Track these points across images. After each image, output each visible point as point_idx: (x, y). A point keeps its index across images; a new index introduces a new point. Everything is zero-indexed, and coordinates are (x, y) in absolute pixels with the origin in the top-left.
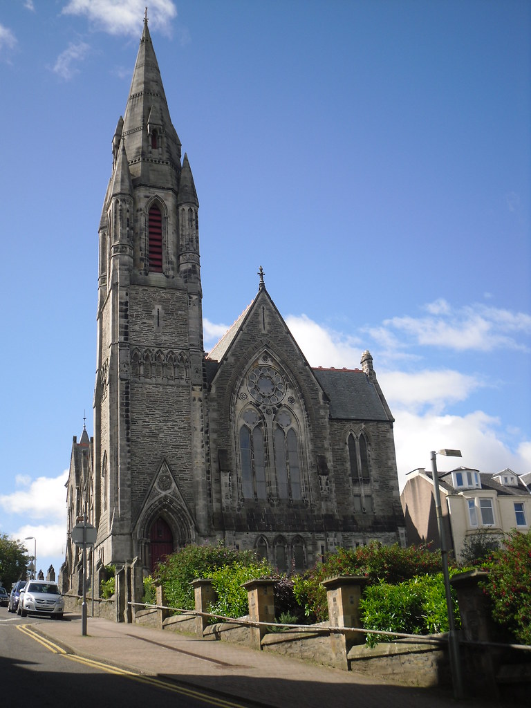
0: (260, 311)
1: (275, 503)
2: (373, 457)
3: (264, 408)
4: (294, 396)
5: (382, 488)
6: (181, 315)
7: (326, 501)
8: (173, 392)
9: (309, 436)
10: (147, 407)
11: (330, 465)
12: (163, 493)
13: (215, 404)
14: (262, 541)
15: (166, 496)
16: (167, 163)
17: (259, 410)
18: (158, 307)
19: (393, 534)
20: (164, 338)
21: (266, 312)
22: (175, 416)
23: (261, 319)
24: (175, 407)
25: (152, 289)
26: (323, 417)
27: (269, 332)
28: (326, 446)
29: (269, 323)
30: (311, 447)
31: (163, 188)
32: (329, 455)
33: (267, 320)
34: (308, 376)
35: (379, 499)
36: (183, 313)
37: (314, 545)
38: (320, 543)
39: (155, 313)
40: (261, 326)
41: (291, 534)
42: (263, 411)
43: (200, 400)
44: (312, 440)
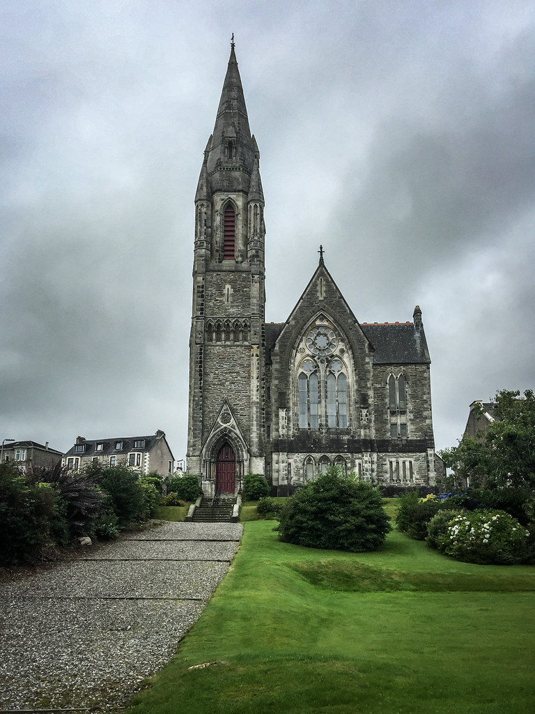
0: (319, 282)
1: (324, 431)
2: (410, 393)
3: (319, 359)
4: (344, 348)
5: (416, 417)
6: (246, 291)
7: (365, 429)
8: (237, 351)
9: (355, 379)
10: (217, 363)
11: (371, 401)
12: (225, 425)
13: (278, 357)
14: (310, 460)
15: (225, 428)
16: (239, 169)
17: (314, 360)
18: (228, 286)
19: (424, 454)
20: (231, 310)
21: (324, 283)
22: (238, 369)
23: (318, 288)
24: (239, 362)
25: (224, 273)
26: (368, 363)
27: (325, 298)
28: (369, 386)
29: (325, 292)
30: (356, 387)
31: (235, 191)
32: (371, 393)
33: (324, 289)
34: (357, 331)
35: (412, 427)
36: (248, 289)
37: (353, 462)
38: (357, 462)
39: (225, 292)
40: (319, 294)
41: (334, 454)
42: (317, 361)
43: (257, 356)
44: (357, 381)
